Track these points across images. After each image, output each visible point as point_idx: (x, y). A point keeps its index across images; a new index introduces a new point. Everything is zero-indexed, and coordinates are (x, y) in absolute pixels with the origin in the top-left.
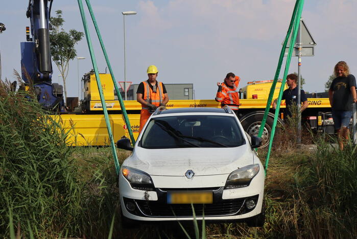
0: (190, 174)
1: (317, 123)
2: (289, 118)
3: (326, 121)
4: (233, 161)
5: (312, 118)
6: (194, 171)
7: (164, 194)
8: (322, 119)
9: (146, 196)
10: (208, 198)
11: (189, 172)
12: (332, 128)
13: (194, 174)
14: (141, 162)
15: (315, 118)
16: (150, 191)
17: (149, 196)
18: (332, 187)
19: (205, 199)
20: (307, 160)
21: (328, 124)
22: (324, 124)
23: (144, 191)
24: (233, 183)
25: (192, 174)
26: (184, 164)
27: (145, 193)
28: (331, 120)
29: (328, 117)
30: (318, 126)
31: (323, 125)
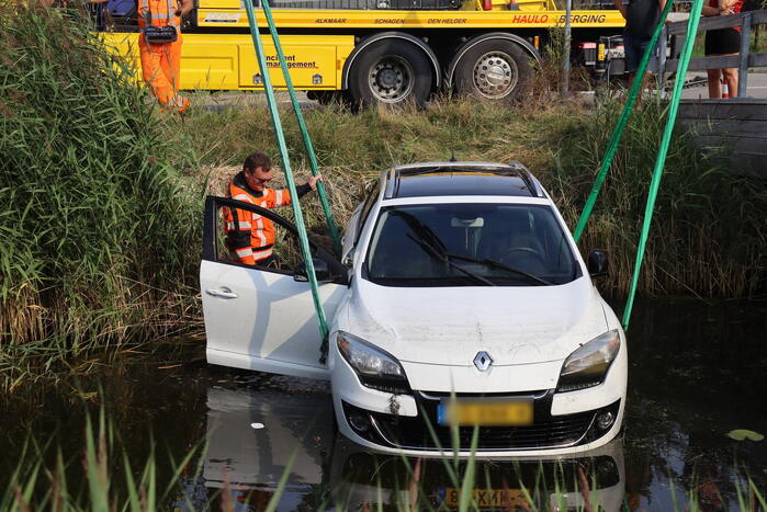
0: (483, 360)
1: (597, 57)
2: (550, 50)
3: (612, 51)
4: (568, 329)
5: (589, 46)
6: (493, 356)
7: (431, 403)
8: (606, 47)
9: (394, 406)
10: (521, 413)
11: (482, 357)
12: (621, 63)
13: (492, 361)
14: (378, 328)
15: (593, 45)
16: (400, 394)
17: (398, 407)
18: (618, 177)
19: (517, 415)
20: (577, 127)
21: (616, 56)
22: (609, 58)
23: (389, 395)
24: (572, 381)
25: (487, 362)
26: (470, 334)
27: (391, 399)
28: (621, 49)
29: (615, 45)
30: (598, 62)
31: (606, 59)
